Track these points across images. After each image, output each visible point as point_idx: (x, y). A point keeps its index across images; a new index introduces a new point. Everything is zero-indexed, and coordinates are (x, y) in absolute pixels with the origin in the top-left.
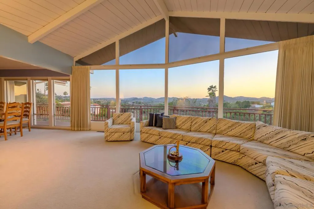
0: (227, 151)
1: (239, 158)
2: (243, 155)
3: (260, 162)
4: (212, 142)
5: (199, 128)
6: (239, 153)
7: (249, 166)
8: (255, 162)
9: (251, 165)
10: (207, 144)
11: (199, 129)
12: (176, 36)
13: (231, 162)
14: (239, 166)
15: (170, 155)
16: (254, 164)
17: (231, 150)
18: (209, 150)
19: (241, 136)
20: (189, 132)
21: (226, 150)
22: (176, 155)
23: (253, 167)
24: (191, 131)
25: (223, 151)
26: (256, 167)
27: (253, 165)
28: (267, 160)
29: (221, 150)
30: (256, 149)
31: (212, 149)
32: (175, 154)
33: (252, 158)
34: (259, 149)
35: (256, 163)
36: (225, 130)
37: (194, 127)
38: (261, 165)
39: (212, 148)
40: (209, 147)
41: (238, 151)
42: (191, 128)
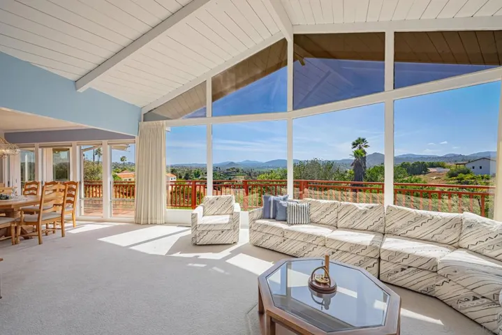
0: (411, 269)
1: (437, 284)
2: (446, 280)
3: (483, 297)
4: (381, 251)
5: (352, 223)
6: (435, 274)
7: (459, 301)
8: (472, 295)
9: (463, 299)
10: (372, 255)
11: (354, 225)
12: (303, 64)
13: (419, 290)
14: (436, 298)
15: (314, 283)
16: (471, 299)
17: (419, 269)
18: (376, 265)
19: (434, 239)
20: (334, 230)
21: (409, 267)
22: (325, 284)
23: (468, 304)
24: (337, 228)
25: (403, 270)
26: (475, 304)
27: (469, 300)
28: (500, 296)
29: (399, 268)
30: (473, 270)
31: (381, 264)
32: (323, 281)
33: (465, 288)
34: (480, 271)
35: (475, 298)
36: (401, 228)
37: (343, 221)
38: (488, 303)
39: (382, 262)
40: (376, 261)
41: (435, 270)
42: (336, 222)
